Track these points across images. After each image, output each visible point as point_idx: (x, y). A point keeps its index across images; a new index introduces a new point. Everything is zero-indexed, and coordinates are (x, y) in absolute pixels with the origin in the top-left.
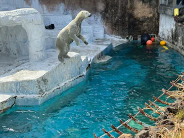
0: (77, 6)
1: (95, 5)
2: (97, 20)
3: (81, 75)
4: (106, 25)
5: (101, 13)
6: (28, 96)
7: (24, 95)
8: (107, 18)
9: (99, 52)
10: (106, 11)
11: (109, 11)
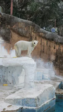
0: (38, 56)
1: (49, 56)
2: (50, 66)
3: (54, 98)
4: (56, 69)
5: (53, 61)
6: (30, 108)
7: (27, 107)
8: (57, 65)
9: (57, 86)
10: (56, 60)
11: (58, 61)
